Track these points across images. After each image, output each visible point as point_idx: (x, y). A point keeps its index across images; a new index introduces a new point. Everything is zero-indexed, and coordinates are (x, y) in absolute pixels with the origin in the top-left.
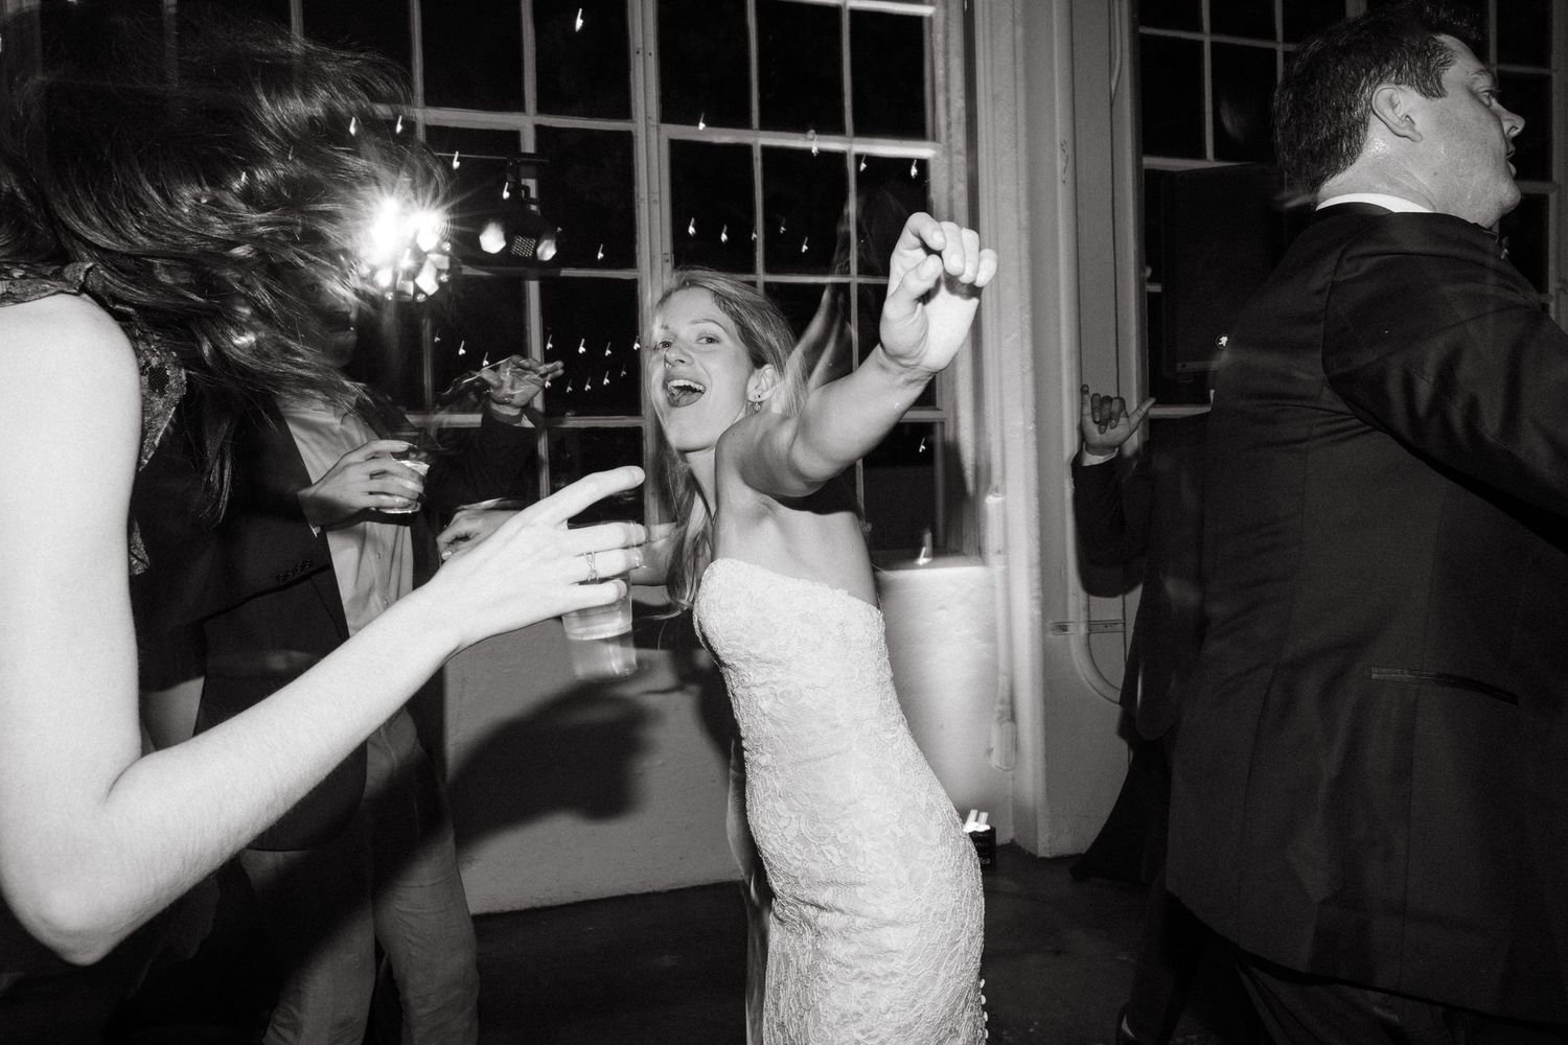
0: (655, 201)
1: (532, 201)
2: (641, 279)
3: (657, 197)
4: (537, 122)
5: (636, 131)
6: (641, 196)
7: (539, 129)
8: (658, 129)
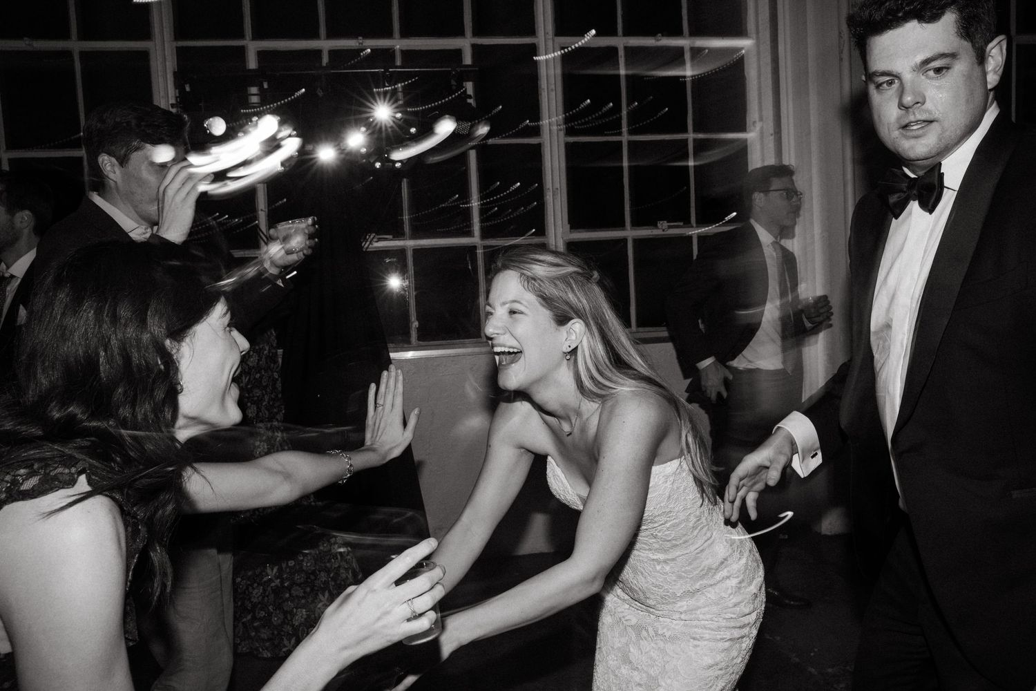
0: (552, 90)
1: (470, 97)
2: (544, 142)
3: (553, 87)
4: (473, 42)
5: (539, 44)
6: (543, 86)
7: (474, 46)
8: (553, 41)
